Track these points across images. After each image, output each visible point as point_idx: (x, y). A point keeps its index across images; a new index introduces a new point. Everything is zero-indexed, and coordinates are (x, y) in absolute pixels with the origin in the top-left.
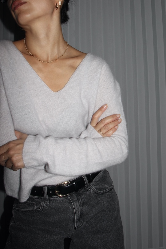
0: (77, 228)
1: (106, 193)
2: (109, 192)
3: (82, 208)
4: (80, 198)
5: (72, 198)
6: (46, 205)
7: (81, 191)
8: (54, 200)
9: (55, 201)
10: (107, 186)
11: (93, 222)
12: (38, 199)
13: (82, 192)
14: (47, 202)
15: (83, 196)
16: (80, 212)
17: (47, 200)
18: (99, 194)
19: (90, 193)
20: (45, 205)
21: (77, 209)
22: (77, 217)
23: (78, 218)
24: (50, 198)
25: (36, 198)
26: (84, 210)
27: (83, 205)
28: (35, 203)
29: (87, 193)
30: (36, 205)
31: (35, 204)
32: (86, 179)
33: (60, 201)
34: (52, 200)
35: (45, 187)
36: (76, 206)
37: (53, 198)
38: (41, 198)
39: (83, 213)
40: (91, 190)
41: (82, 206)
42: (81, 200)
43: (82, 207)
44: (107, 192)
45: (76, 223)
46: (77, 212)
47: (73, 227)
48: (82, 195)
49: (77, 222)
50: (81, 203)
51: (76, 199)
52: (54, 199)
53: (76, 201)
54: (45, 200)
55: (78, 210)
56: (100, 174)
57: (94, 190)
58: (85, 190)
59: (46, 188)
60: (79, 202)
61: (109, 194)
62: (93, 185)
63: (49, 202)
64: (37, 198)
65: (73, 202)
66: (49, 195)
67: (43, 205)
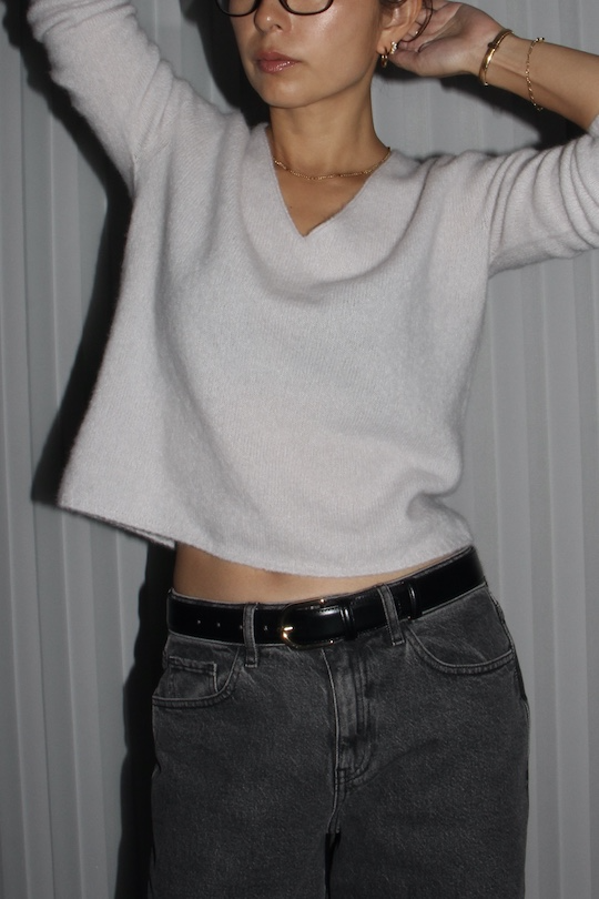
0: (342, 774)
1: (467, 675)
2: (479, 674)
3: (366, 704)
4: (361, 665)
5: (332, 657)
6: (248, 670)
7: (370, 642)
8: (276, 656)
9: (278, 660)
10: (478, 653)
11: (409, 781)
12: (226, 650)
13: (372, 646)
14: (252, 659)
15: (374, 661)
16: (354, 715)
17: (252, 654)
18: (438, 671)
19: (402, 654)
20: (243, 670)
21: (344, 699)
22: (343, 730)
23: (346, 733)
24: (263, 647)
25: (218, 650)
26: (372, 713)
27: (369, 690)
28: (215, 665)
29: (391, 653)
30: (217, 672)
31: (215, 670)
32: (389, 602)
33: (292, 662)
34: (268, 654)
35: (249, 609)
36: (344, 688)
37: (271, 648)
38: (234, 648)
39: (369, 726)
40: (407, 645)
41: (367, 696)
42: (365, 672)
43: (365, 700)
44: (474, 675)
45: (340, 753)
46: (345, 710)
47: (330, 767)
48: (371, 654)
49: (342, 749)
50: (364, 682)
51: (345, 663)
52: (276, 653)
53: (345, 670)
54: (245, 652)
55: (349, 704)
56: (459, 602)
57: (418, 649)
58: (385, 641)
59: (251, 613)
60: (357, 676)
61: (478, 683)
62: (420, 632)
63: (259, 661)
64: (220, 647)
65: (335, 671)
66: (261, 637)
67: (237, 670)
